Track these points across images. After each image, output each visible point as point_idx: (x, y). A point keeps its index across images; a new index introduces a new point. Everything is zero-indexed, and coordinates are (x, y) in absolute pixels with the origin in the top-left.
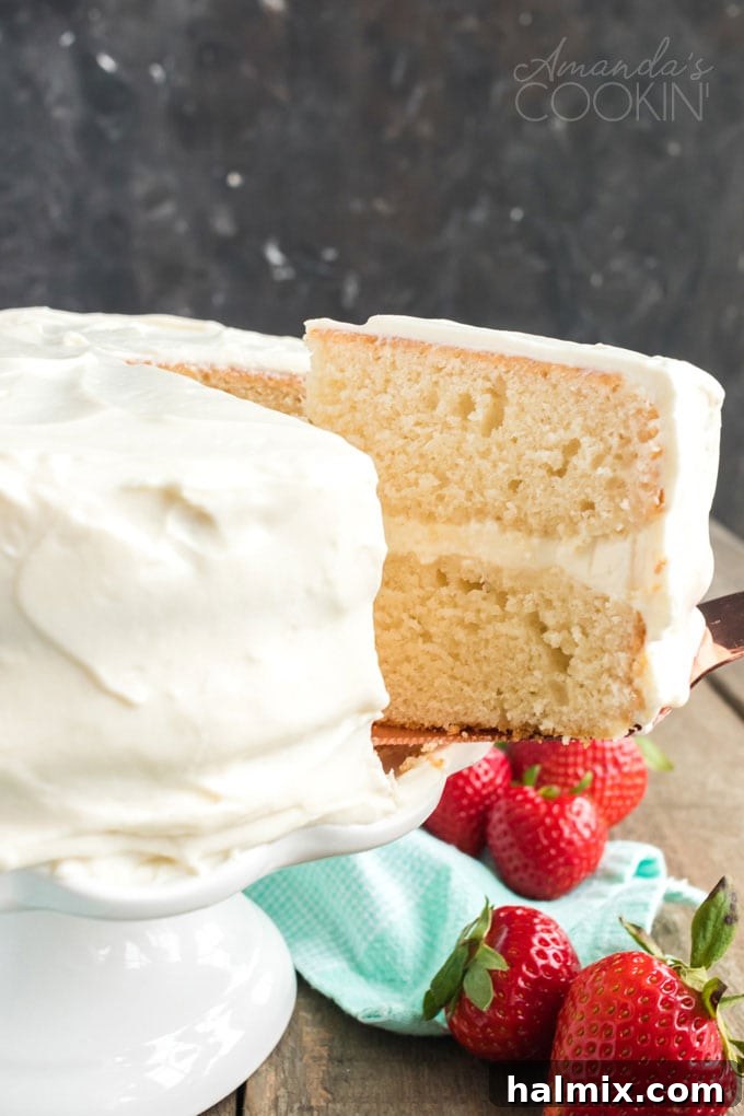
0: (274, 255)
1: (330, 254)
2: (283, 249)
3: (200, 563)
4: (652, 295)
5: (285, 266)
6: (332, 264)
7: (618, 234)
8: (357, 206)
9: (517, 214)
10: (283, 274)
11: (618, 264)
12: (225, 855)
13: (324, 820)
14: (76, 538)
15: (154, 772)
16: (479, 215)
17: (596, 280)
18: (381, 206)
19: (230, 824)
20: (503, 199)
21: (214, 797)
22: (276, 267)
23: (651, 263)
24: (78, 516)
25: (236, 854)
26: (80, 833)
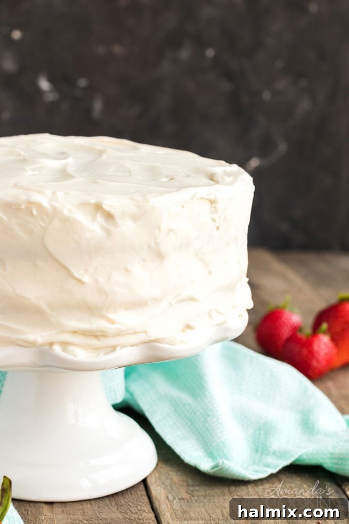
0: (44, 85)
1: (83, 83)
2: (50, 80)
3: (108, 232)
4: (305, 105)
5: (51, 92)
6: (84, 89)
7: (280, 64)
8: (101, 50)
9: (210, 53)
10: (51, 97)
11: (281, 84)
12: (114, 348)
13: (155, 341)
14: (65, 220)
15: (92, 310)
16: (185, 54)
17: (267, 96)
18: (117, 49)
19: (118, 334)
20: (200, 43)
21: (113, 322)
22: (45, 92)
23: (303, 83)
24: (66, 212)
25: (118, 348)
26: (63, 332)
